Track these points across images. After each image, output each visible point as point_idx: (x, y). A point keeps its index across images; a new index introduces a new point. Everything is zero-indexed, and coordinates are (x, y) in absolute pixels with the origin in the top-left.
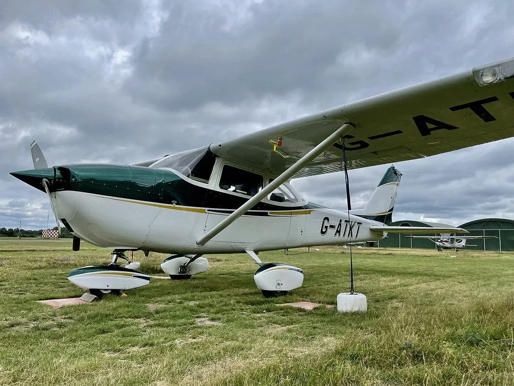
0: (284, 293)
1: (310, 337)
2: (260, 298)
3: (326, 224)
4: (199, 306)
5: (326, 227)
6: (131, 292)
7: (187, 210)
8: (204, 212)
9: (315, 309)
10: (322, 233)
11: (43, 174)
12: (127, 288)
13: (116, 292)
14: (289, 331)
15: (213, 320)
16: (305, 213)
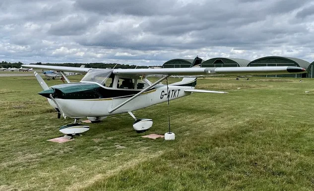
0: (145, 131)
1: (155, 151)
2: (136, 134)
3: (163, 94)
4: (114, 139)
5: (163, 95)
6: (84, 134)
7: (105, 100)
8: (111, 99)
9: (157, 138)
10: (161, 98)
11: (50, 92)
12: (81, 132)
13: (78, 134)
14: (149, 149)
15: (121, 146)
16: (154, 91)
